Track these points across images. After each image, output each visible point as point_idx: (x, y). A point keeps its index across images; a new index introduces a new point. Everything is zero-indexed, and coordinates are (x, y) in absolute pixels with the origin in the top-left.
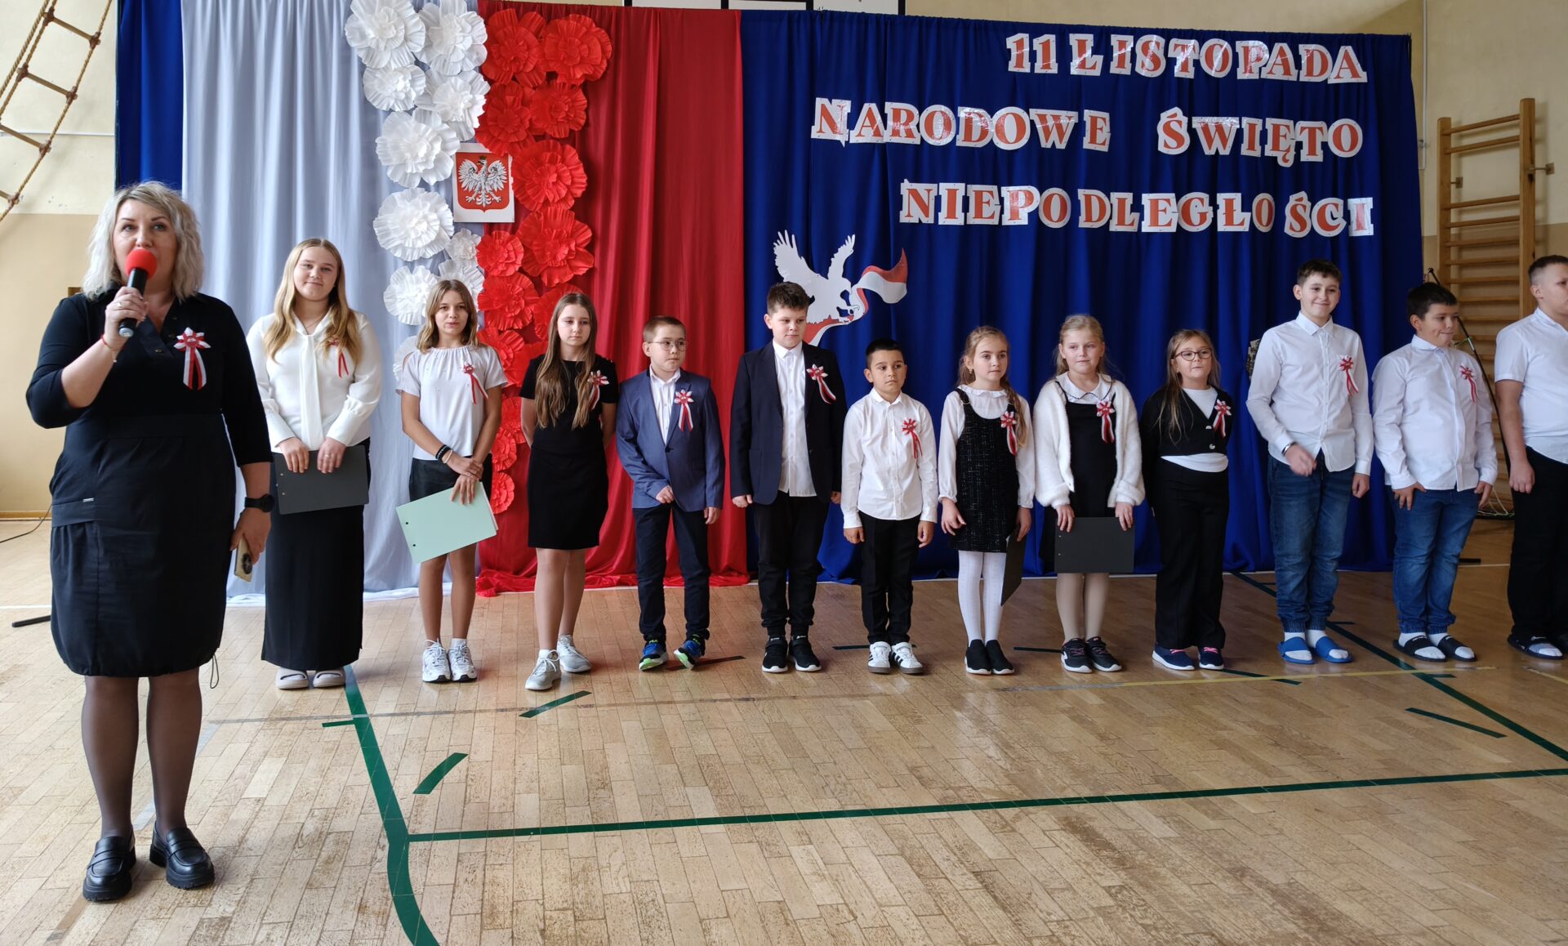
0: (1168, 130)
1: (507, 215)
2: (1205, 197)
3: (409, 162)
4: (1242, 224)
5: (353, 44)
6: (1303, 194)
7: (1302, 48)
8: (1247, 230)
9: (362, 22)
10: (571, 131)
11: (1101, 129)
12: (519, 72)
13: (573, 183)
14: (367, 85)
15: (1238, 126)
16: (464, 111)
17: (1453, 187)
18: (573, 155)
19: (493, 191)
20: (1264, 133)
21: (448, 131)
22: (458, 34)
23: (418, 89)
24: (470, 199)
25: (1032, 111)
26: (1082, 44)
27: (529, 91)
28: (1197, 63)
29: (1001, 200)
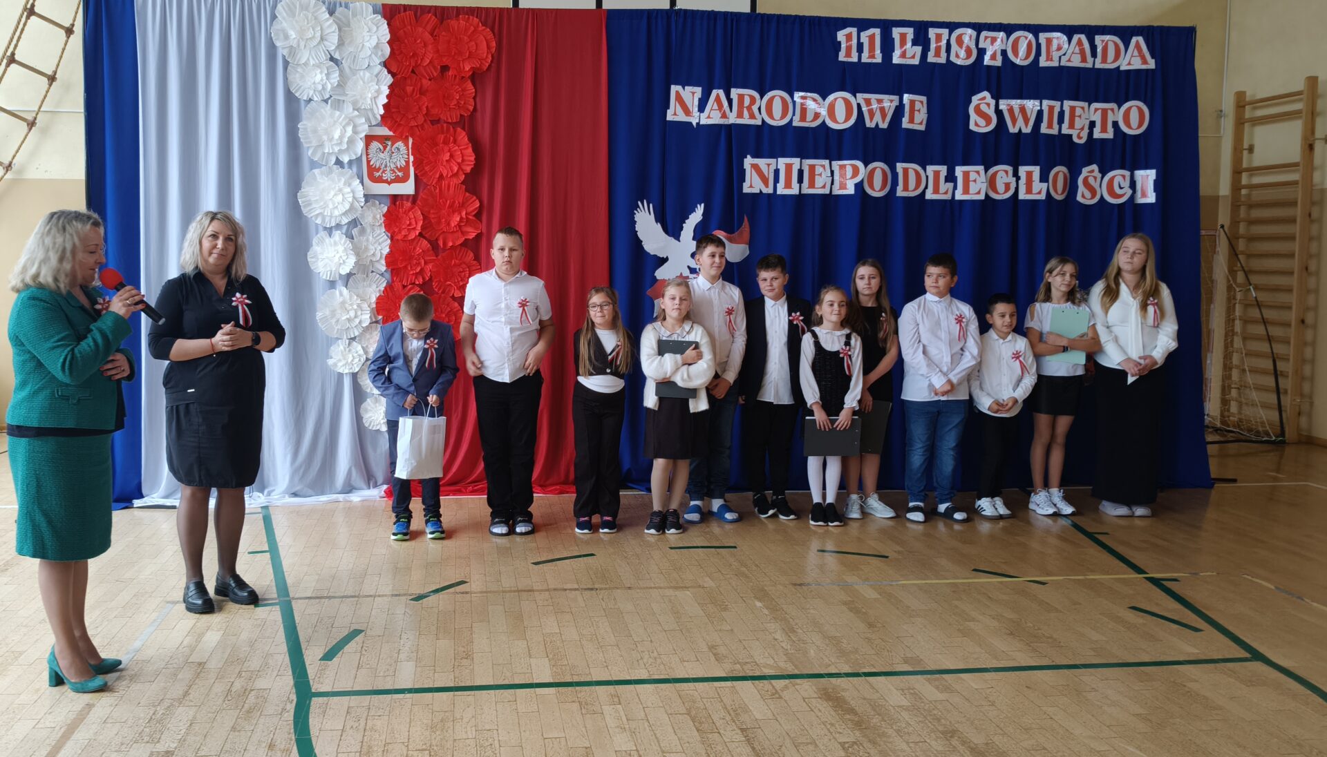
0: (978, 111)
1: (408, 188)
2: (1010, 169)
3: (327, 144)
4: (1040, 193)
5: (278, 44)
6: (1095, 167)
7: (1098, 39)
8: (1044, 198)
9: (285, 24)
10: (461, 115)
11: (919, 111)
12: (417, 66)
13: (463, 160)
14: (290, 78)
15: (1039, 108)
16: (371, 99)
17: (1245, 153)
18: (463, 137)
19: (397, 167)
20: (1062, 114)
21: (357, 116)
22: (365, 34)
23: (332, 81)
24: (377, 174)
25: (858, 95)
26: (903, 37)
27: (426, 83)
28: (1004, 53)
29: (832, 172)
